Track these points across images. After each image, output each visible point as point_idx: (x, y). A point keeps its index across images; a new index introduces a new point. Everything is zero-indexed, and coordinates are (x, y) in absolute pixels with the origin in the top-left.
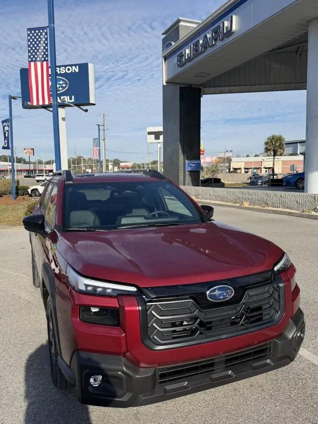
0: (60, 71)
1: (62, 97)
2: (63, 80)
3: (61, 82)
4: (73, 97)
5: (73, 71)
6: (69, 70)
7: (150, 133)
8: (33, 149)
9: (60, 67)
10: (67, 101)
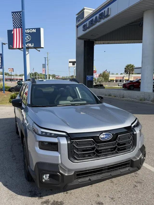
0: (27, 31)
1: (28, 44)
2: (28, 36)
3: (27, 37)
4: (33, 44)
5: (33, 32)
6: (31, 31)
7: (70, 62)
8: (13, 69)
9: (27, 29)
10: (30, 46)
